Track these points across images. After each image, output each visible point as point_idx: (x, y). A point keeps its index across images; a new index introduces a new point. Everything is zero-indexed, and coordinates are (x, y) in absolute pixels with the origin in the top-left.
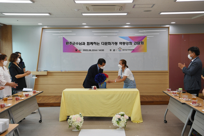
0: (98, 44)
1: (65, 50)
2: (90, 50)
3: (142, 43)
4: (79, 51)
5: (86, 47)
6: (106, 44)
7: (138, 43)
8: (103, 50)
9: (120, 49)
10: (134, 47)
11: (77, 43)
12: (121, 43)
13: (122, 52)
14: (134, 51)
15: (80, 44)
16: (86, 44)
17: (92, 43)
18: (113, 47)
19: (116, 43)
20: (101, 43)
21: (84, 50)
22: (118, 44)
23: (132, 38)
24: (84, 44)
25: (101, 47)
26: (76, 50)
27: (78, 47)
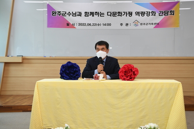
0: (101, 15)
1: (51, 24)
2: (90, 25)
3: (172, 13)
4: (73, 26)
5: (83, 19)
6: (114, 14)
7: (166, 13)
8: (110, 25)
9: (136, 23)
10: (158, 19)
11: (69, 14)
12: (138, 13)
13: (140, 27)
14: (158, 25)
15: (74, 15)
16: (83, 14)
17: (92, 14)
18: (125, 19)
19: (131, 14)
20: (106, 14)
21: (80, 24)
22: (134, 14)
23: (155, 5)
24: (80, 14)
25: (107, 19)
26: (68, 24)
27: (70, 19)
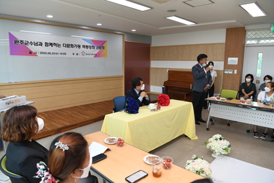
0: (58, 45)
1: (13, 52)
2: (50, 53)
3: (103, 48)
4: (35, 54)
5: (43, 49)
6: (68, 46)
7: (100, 48)
8: (65, 54)
9: (83, 53)
10: (96, 51)
11: (31, 43)
12: (84, 46)
13: (85, 56)
14: (96, 56)
15: (36, 44)
16: (44, 44)
17: (51, 44)
18: (75, 50)
19: (79, 46)
20: (62, 45)
21: (41, 53)
22: (81, 47)
23: (94, 41)
24: (41, 44)
25: (63, 49)
26: (31, 53)
27: (33, 48)
